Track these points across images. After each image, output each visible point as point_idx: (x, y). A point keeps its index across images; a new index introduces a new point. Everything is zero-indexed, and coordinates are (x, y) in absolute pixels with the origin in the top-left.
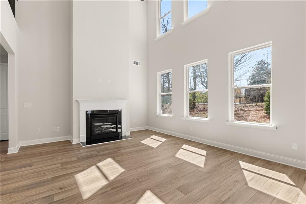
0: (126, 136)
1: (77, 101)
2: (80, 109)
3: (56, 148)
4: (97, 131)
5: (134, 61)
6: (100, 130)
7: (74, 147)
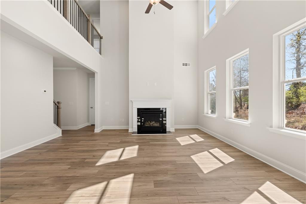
0: (170, 131)
1: (131, 101)
2: (133, 107)
3: (118, 133)
4: (147, 124)
5: (183, 63)
6: (149, 124)
7: (129, 134)
